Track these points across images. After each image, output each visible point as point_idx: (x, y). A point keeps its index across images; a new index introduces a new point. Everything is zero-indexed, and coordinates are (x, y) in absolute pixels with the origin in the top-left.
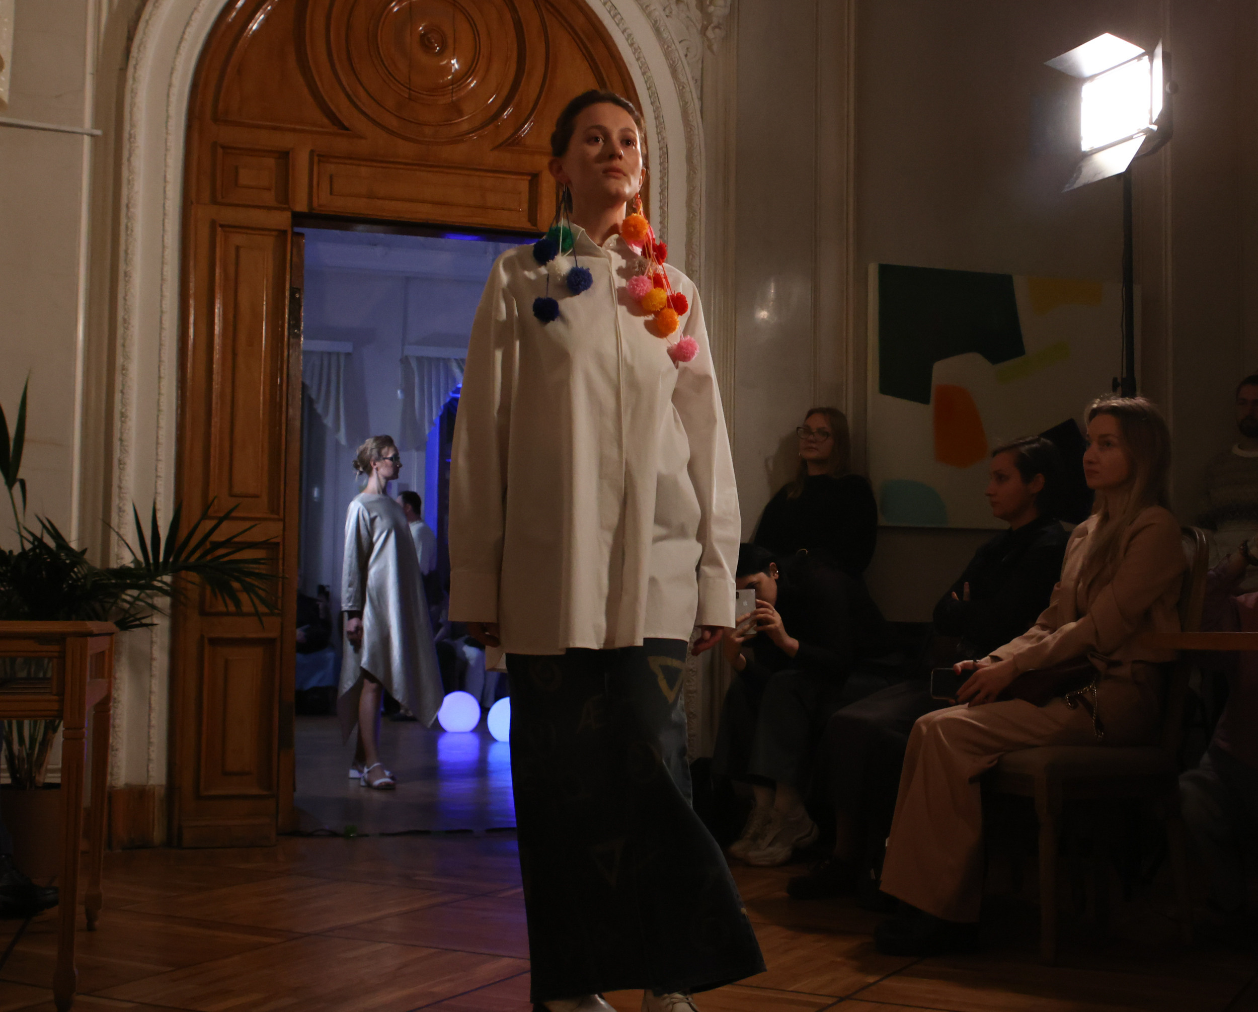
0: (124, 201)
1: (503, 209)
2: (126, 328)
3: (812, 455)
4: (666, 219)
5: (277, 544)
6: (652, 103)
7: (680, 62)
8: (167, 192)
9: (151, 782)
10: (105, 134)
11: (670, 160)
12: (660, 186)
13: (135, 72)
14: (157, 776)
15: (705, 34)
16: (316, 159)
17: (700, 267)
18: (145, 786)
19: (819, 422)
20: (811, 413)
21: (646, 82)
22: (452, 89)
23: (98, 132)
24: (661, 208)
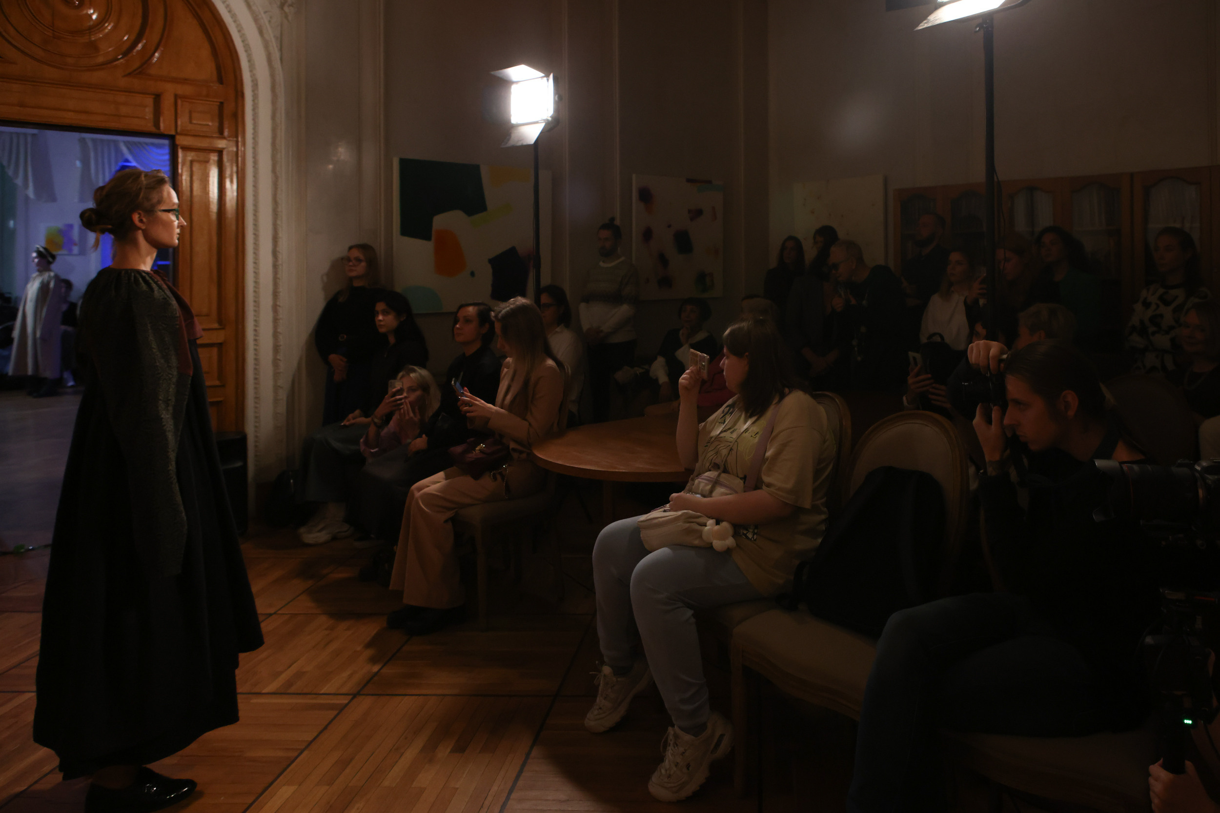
1: (133, 117)
11: (259, 88)
12: (252, 106)
15: (283, 9)
17: (281, 157)
22: (91, 32)
24: (253, 119)
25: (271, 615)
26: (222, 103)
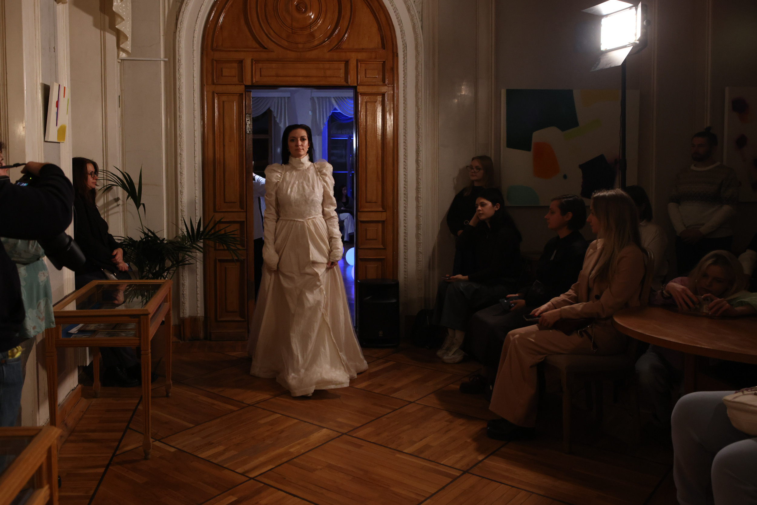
0: (178, 87)
1: (334, 77)
2: (181, 138)
4: (406, 76)
5: (244, 222)
6: (399, 25)
7: (411, 6)
8: (194, 81)
9: (199, 315)
10: (169, 59)
11: (407, 49)
12: (403, 61)
13: (179, 34)
14: (200, 312)
16: (254, 62)
17: (422, 95)
18: (197, 317)
19: (477, 163)
21: (396, 15)
22: (311, 27)
23: (167, 60)
24: (404, 71)
25: (411, 402)
26: (384, 62)
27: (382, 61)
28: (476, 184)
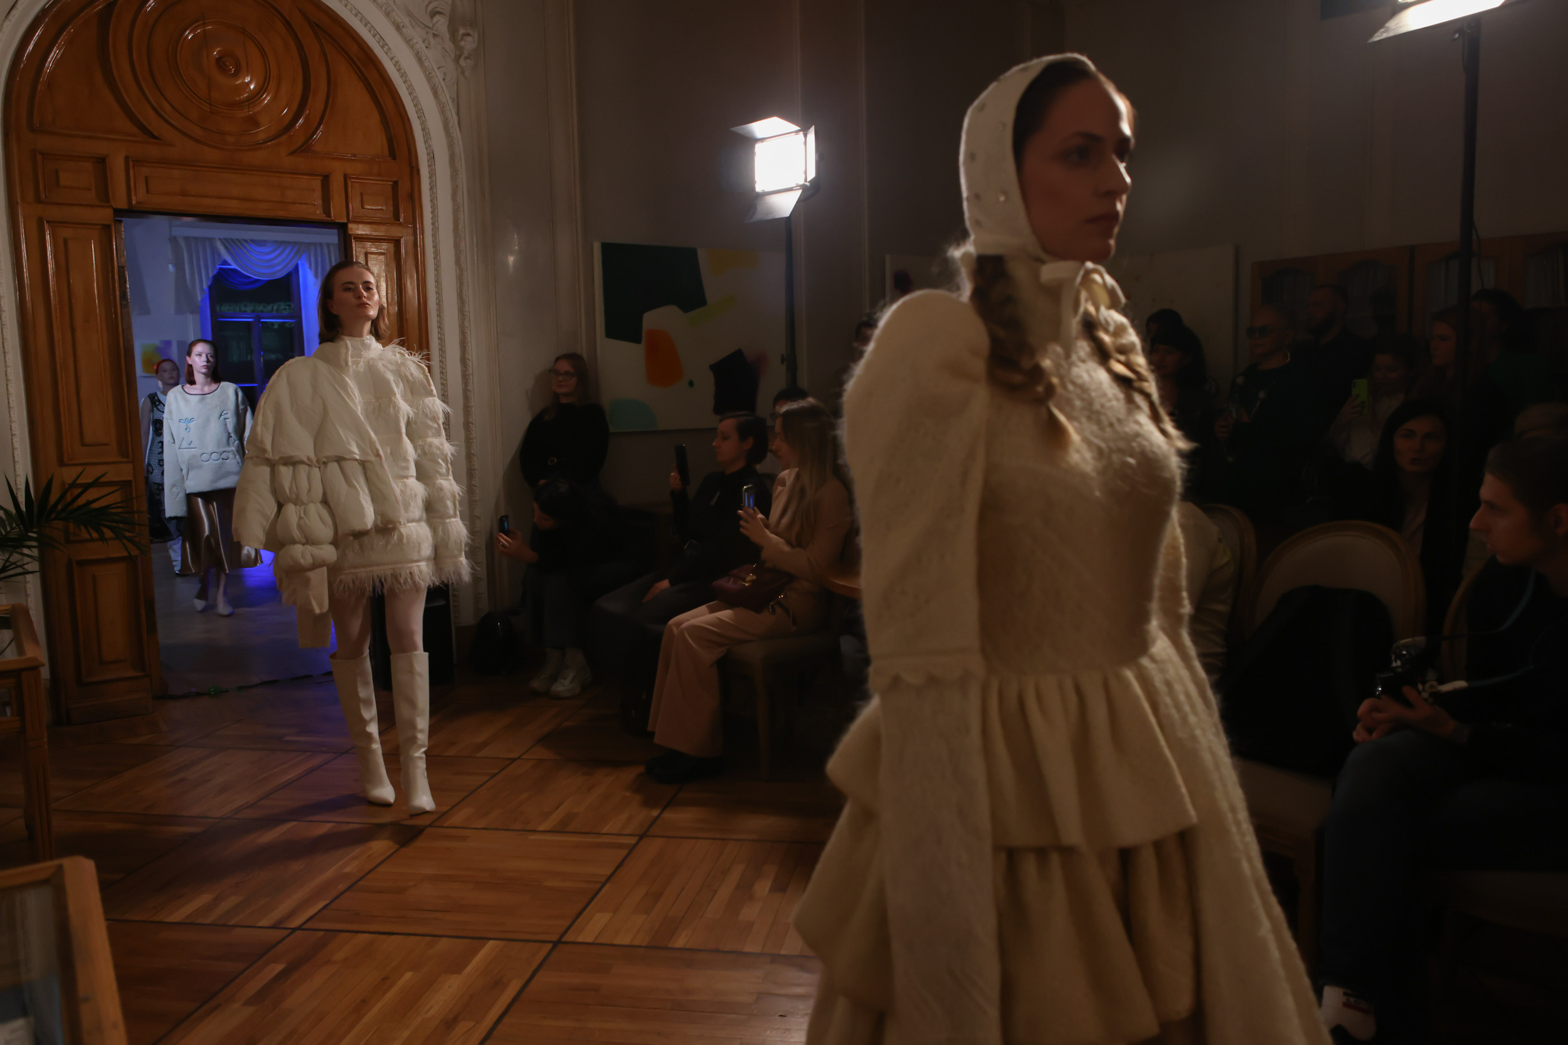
1: (301, 204)
3: (563, 390)
4: (436, 211)
7: (440, 86)
11: (436, 164)
12: (430, 184)
15: (458, 63)
16: (131, 164)
17: (466, 247)
20: (558, 359)
22: (249, 105)
24: (431, 201)
26: (396, 183)
27: (390, 181)
28: (564, 400)
